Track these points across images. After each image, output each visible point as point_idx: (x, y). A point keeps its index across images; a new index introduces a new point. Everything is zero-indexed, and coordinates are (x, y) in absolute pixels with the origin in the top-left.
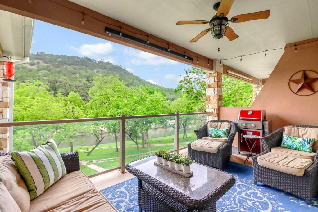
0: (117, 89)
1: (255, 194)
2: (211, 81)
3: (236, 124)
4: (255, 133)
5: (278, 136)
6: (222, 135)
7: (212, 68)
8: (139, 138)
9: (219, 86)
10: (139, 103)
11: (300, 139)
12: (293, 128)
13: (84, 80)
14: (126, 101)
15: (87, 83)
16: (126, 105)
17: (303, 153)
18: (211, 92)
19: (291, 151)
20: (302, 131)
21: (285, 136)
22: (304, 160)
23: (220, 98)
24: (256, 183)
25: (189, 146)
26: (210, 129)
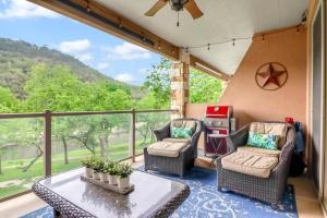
0: (65, 84)
1: (218, 203)
2: (178, 72)
3: (202, 123)
4: (221, 132)
5: (244, 134)
6: (187, 135)
7: (177, 57)
8: (97, 145)
9: (185, 79)
10: (95, 102)
11: (265, 136)
12: (259, 124)
13: (19, 71)
14: (78, 100)
15: (23, 74)
16: (78, 104)
17: (269, 152)
18: (177, 86)
19: (257, 150)
20: (267, 127)
21: (251, 134)
22: (270, 159)
23: (186, 93)
24: (220, 190)
25: (145, 150)
26: (173, 129)
